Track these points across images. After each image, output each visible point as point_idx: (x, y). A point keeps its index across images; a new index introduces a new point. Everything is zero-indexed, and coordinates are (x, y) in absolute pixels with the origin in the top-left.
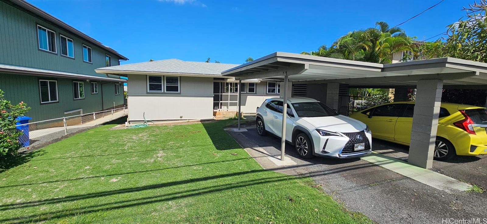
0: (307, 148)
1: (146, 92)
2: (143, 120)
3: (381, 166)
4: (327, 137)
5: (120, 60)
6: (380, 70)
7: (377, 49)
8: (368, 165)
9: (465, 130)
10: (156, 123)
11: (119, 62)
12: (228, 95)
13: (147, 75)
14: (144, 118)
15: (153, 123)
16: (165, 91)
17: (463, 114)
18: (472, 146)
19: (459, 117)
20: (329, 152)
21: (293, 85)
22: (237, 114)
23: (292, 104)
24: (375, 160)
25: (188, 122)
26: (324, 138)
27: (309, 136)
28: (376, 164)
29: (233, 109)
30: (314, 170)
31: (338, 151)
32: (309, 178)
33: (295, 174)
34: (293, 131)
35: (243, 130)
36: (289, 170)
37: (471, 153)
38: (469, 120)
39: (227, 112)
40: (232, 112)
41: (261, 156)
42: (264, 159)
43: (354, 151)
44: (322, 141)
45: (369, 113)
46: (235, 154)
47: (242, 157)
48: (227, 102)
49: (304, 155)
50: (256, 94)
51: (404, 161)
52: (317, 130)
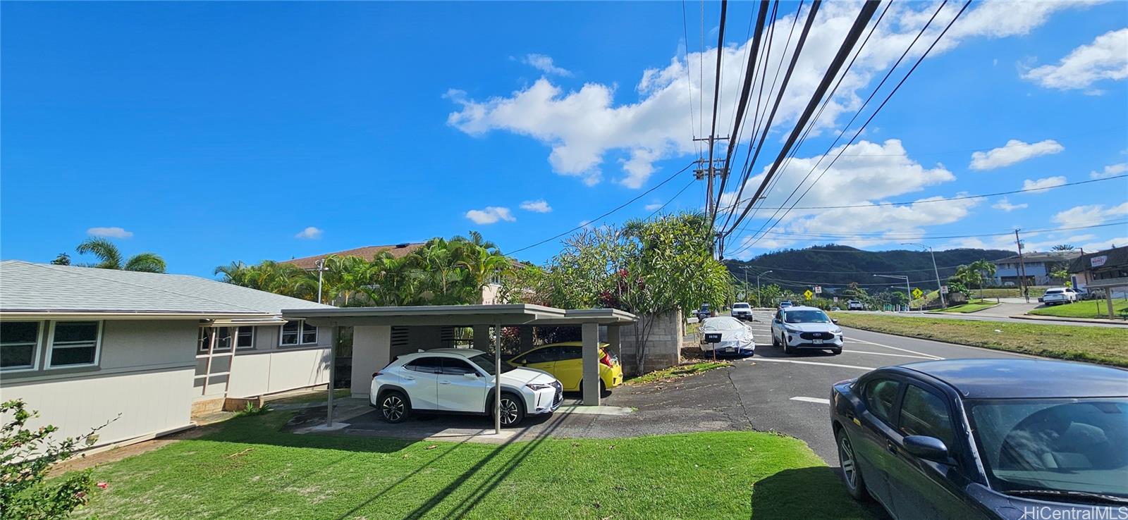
0: (516, 411)
3: (572, 412)
4: (538, 391)
6: (564, 316)
7: (482, 271)
8: (563, 416)
9: (608, 365)
12: (208, 358)
16: (47, 366)
17: (604, 351)
18: (613, 378)
19: (603, 355)
20: (543, 407)
21: (393, 329)
22: (229, 405)
23: (469, 359)
24: (561, 410)
25: (115, 449)
26: (537, 393)
27: (520, 395)
28: (568, 412)
29: (216, 393)
30: (539, 431)
31: (550, 404)
32: (549, 437)
33: (533, 438)
34: (486, 395)
35: (338, 426)
36: (521, 437)
37: (614, 385)
38: (608, 356)
39: (200, 404)
40: (213, 401)
41: (465, 438)
42: (477, 439)
43: (558, 402)
44: (536, 396)
45: (525, 362)
46: (434, 446)
47: (450, 446)
48: (203, 376)
49: (511, 422)
50: (254, 348)
51: (579, 405)
52: (527, 385)
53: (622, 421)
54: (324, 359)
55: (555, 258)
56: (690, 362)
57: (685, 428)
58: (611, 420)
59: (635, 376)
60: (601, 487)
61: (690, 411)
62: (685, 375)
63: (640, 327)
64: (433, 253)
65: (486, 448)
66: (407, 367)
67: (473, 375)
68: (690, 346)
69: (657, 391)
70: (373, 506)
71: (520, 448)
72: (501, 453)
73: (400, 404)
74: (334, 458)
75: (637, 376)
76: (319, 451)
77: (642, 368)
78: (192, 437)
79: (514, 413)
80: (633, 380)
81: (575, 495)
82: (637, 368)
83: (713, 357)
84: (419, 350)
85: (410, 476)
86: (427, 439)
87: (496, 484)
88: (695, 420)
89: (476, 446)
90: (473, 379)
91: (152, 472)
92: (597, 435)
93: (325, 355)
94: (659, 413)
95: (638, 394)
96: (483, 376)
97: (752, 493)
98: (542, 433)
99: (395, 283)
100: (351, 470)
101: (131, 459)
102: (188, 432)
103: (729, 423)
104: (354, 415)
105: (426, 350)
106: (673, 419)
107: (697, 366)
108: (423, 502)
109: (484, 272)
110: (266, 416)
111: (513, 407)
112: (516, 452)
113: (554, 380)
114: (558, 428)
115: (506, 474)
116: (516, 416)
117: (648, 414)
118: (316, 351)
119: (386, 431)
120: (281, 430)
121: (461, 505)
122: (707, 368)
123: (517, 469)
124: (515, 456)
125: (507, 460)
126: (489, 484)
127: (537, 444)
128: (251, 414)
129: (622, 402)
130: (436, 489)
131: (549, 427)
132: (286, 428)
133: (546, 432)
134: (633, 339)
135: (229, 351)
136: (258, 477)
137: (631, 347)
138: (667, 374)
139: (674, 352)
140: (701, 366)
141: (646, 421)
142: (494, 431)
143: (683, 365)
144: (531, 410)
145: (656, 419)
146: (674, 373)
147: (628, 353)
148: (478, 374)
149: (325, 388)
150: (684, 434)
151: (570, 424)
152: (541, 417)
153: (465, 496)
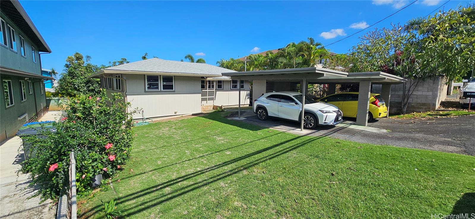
0: (313, 122)
1: (144, 91)
2: (142, 118)
3: (348, 127)
4: (326, 114)
5: (40, 53)
6: (347, 76)
7: (312, 57)
8: (341, 128)
9: (376, 106)
10: (154, 120)
11: (39, 55)
12: (207, 91)
13: (144, 75)
14: (143, 116)
15: (151, 120)
16: (162, 90)
17: (374, 98)
18: (380, 113)
19: (373, 100)
20: (328, 122)
21: (267, 83)
22: (215, 107)
23: (293, 96)
24: (340, 125)
25: (182, 116)
26: (325, 115)
27: (315, 115)
28: (345, 127)
29: (210, 103)
30: (324, 133)
31: (333, 121)
32: (327, 136)
33: (319, 136)
34: (299, 113)
35: (242, 118)
36: (312, 134)
37: (379, 117)
38: (377, 101)
39: (206, 106)
40: (210, 106)
41: (286, 130)
42: (291, 132)
43: (338, 121)
44: (324, 116)
45: (326, 100)
46: (271, 131)
47: (277, 132)
48: (206, 97)
49: (310, 127)
50: (223, 89)
51: (354, 124)
52: (320, 111)
53: (376, 136)
54: (247, 95)
55: (354, 47)
56: (445, 109)
57: (421, 146)
58: (369, 134)
59: (398, 114)
60: (340, 166)
61: (431, 137)
62: (439, 117)
63: (408, 86)
64: (289, 50)
65: (292, 136)
66: (267, 98)
67: (294, 104)
68: (452, 101)
69: (411, 123)
70: (236, 149)
71: (308, 138)
72: (298, 139)
73: (264, 113)
74: (234, 129)
75: (400, 114)
76: (231, 126)
77: (405, 110)
78: (201, 116)
79: (312, 123)
80: (397, 116)
81: (324, 166)
82: (401, 109)
83: (468, 108)
84: (273, 91)
85: (255, 141)
86: (270, 128)
87: (287, 152)
88: (432, 143)
89: (289, 134)
90: (294, 105)
91: (185, 124)
92: (356, 140)
93: (247, 93)
94: (405, 135)
95: (396, 124)
96: (299, 104)
97: (458, 199)
98: (324, 134)
99: (274, 65)
100: (237, 135)
101: (183, 120)
102: (200, 114)
103: (463, 149)
104: (249, 116)
105: (276, 92)
106: (414, 140)
107: (451, 112)
108: (254, 152)
109: (313, 58)
110: (223, 112)
111: (312, 120)
112: (305, 140)
113: (338, 110)
114: (335, 133)
115: (295, 148)
116: (313, 124)
117: (397, 135)
118: (244, 91)
119: (257, 123)
120: (224, 117)
121: (267, 157)
122: (460, 114)
123: (301, 148)
124: (304, 142)
125: (298, 143)
126: (284, 151)
127: (318, 138)
128: (219, 111)
129: (382, 126)
130: (261, 148)
131: (331, 132)
132: (227, 117)
133: (327, 134)
134: (401, 93)
135: (213, 89)
136: (209, 131)
137: (399, 97)
138: (423, 115)
139: (434, 102)
140: (454, 112)
141: (392, 138)
142: (300, 130)
143: (440, 111)
144: (321, 122)
145: (400, 138)
146: (430, 115)
147: (396, 101)
148: (297, 104)
149: (248, 106)
150: (416, 149)
151: (342, 132)
152: (326, 127)
153: (271, 154)
